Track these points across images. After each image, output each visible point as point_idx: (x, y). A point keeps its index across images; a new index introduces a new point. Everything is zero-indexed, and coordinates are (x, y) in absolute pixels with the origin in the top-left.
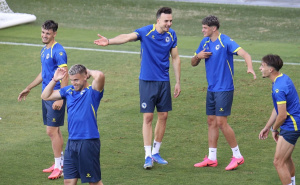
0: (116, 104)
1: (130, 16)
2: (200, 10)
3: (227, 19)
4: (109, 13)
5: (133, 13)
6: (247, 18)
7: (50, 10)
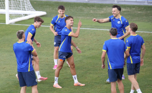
0: (85, 54)
1: (92, 12)
2: (125, 8)
3: (139, 12)
4: (81, 10)
5: (93, 10)
6: (149, 12)
7: (53, 9)
